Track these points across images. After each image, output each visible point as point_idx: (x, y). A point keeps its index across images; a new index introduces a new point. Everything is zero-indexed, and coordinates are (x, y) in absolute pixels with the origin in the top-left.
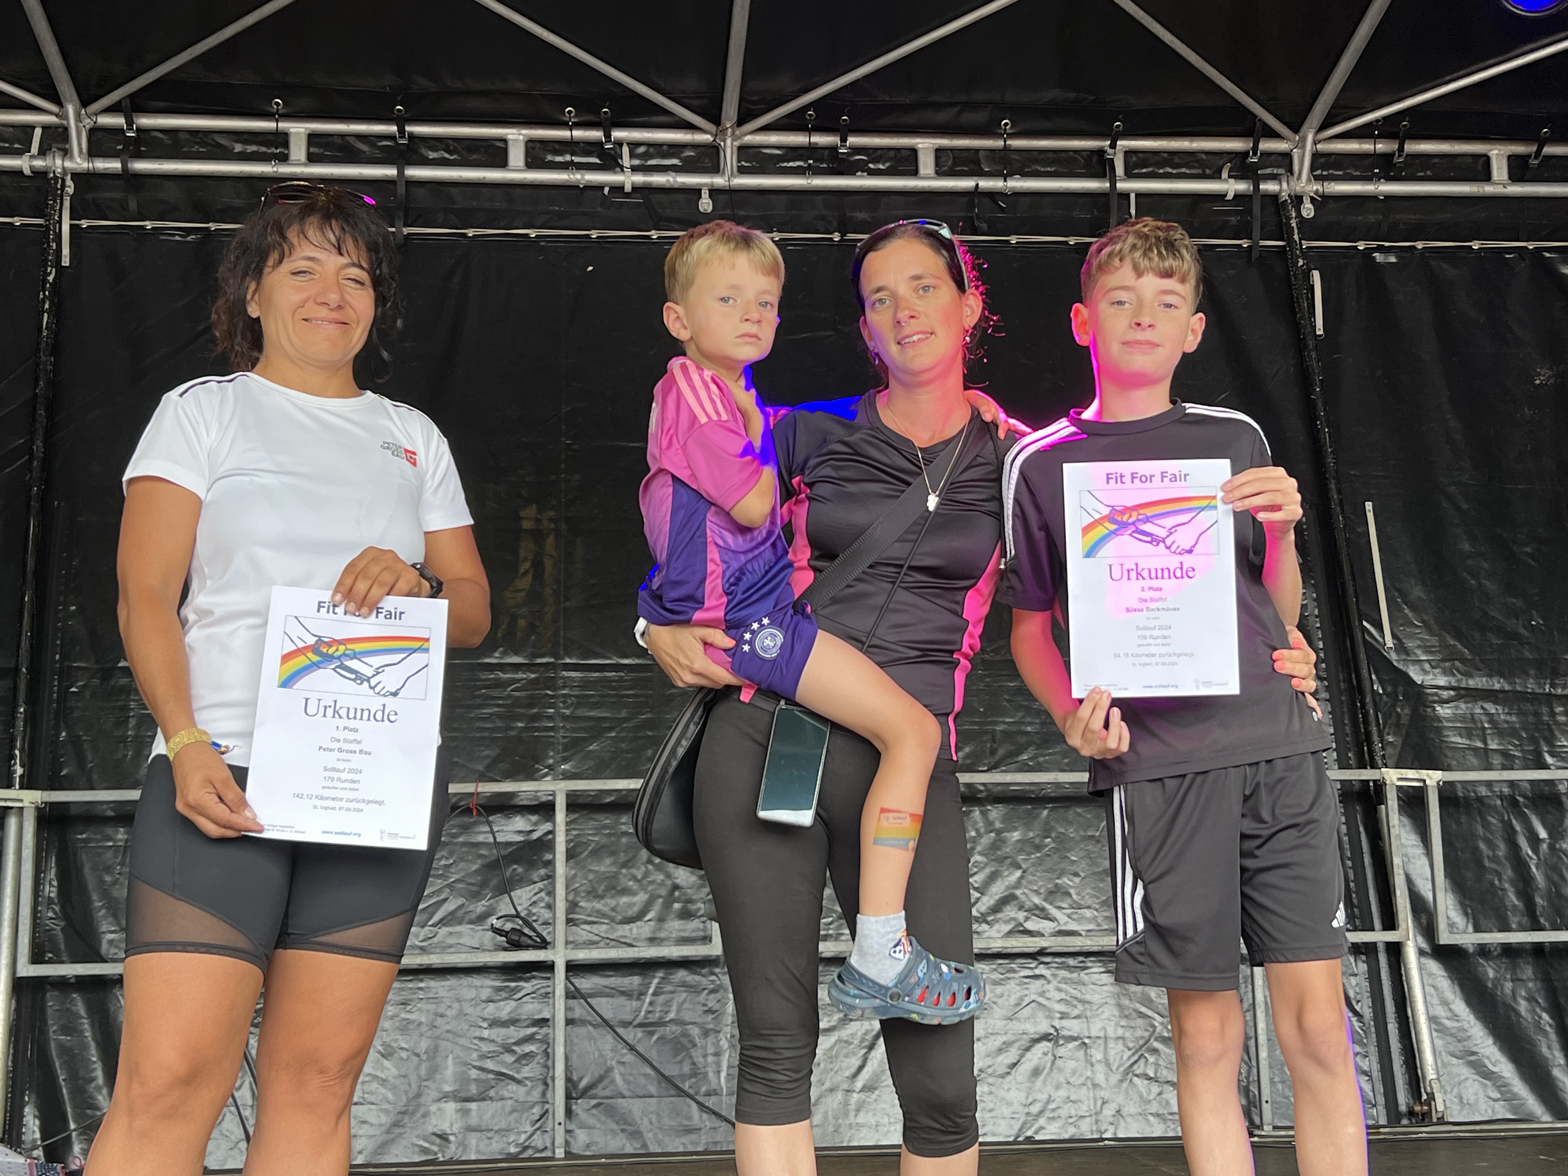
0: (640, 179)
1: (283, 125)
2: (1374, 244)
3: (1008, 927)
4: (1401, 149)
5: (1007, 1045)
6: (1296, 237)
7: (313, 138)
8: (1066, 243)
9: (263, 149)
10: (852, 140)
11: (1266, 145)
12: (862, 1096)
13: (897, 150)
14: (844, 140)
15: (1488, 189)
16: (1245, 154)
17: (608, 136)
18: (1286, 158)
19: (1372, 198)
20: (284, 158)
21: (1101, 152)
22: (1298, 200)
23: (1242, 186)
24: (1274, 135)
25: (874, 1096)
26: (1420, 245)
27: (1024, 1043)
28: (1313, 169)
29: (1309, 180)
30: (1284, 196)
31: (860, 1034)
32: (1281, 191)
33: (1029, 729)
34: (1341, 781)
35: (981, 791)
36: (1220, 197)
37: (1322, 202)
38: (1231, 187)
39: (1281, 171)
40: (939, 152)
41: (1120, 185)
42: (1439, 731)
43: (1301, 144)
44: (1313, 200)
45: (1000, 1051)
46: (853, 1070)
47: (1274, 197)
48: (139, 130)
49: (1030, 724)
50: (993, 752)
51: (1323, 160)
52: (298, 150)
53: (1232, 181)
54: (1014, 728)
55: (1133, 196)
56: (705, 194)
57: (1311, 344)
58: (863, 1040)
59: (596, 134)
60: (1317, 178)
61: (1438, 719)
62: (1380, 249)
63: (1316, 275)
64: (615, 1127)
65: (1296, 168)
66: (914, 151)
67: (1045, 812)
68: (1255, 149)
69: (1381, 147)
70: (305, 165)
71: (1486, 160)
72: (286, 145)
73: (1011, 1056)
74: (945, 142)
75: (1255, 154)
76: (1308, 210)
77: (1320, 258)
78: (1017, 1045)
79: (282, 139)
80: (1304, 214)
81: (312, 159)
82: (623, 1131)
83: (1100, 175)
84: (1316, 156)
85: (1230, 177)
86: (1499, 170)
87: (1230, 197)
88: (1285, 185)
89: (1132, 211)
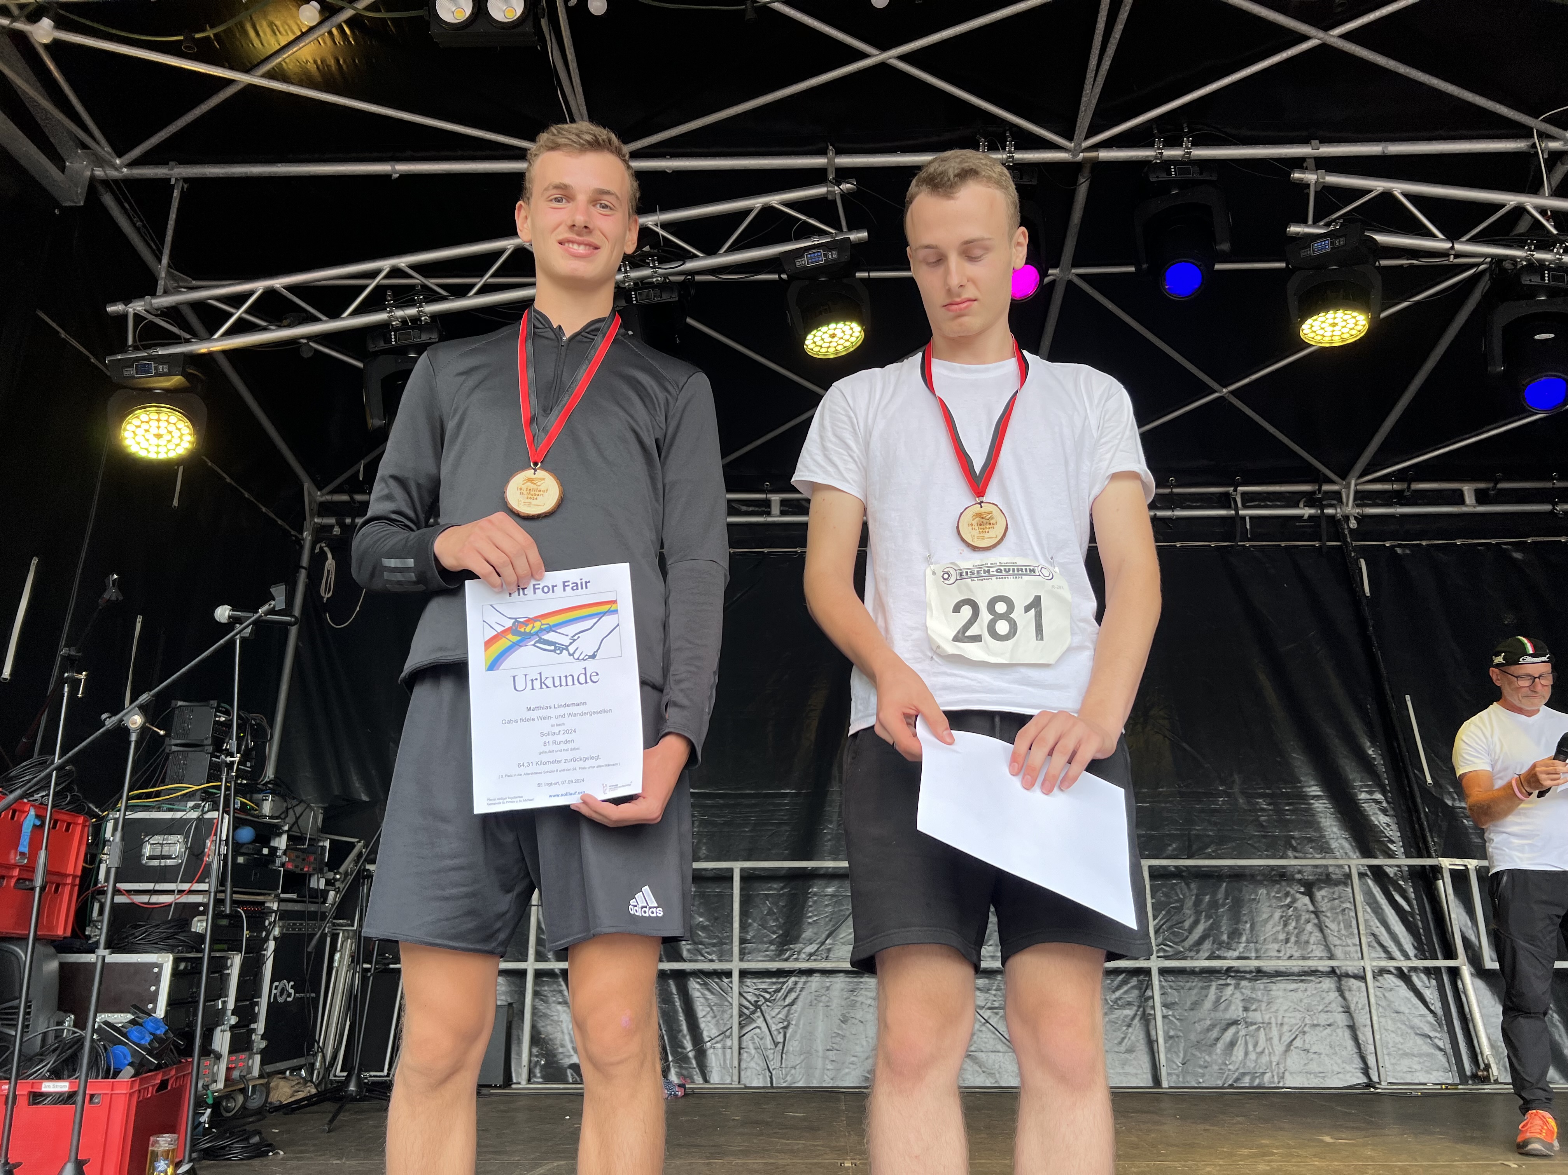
1: (769, 496)
2: (1396, 543)
3: (1207, 955)
4: (1409, 487)
5: (1213, 1026)
6: (1349, 540)
7: (783, 502)
8: (1210, 546)
9: (757, 509)
11: (1326, 487)
12: (1127, 1055)
15: (1464, 509)
16: (1314, 493)
18: (1337, 495)
19: (1392, 516)
20: (769, 514)
21: (1227, 494)
22: (1347, 518)
23: (1312, 511)
24: (1331, 482)
25: (1133, 1056)
26: (1424, 543)
27: (1223, 1025)
28: (1355, 500)
29: (1353, 507)
30: (1339, 516)
31: (1122, 1017)
32: (1336, 513)
33: (1211, 833)
34: (1408, 866)
35: (1183, 871)
36: (1300, 518)
37: (1361, 519)
38: (1307, 512)
39: (1335, 502)
41: (1241, 512)
42: (1467, 835)
43: (1348, 486)
44: (1356, 518)
45: (1208, 1030)
46: (1119, 1040)
47: (1332, 517)
49: (1211, 830)
50: (1190, 846)
51: (1360, 495)
52: (776, 509)
53: (1307, 508)
54: (1201, 833)
55: (1247, 518)
57: (1364, 602)
58: (1124, 1021)
60: (1358, 506)
61: (1465, 827)
62: (1400, 546)
63: (1363, 563)
64: (980, 1071)
65: (1344, 500)
67: (1224, 884)
68: (1320, 490)
69: (1396, 486)
70: (779, 516)
71: (1460, 493)
72: (769, 506)
73: (1215, 1034)
75: (1320, 492)
76: (1353, 524)
77: (1364, 552)
78: (1218, 1027)
79: (767, 503)
80: (1351, 526)
81: (783, 513)
82: (984, 1072)
83: (1229, 507)
84: (1357, 492)
85: (1305, 506)
86: (1470, 498)
87: (1306, 517)
88: (1339, 510)
89: (1248, 527)
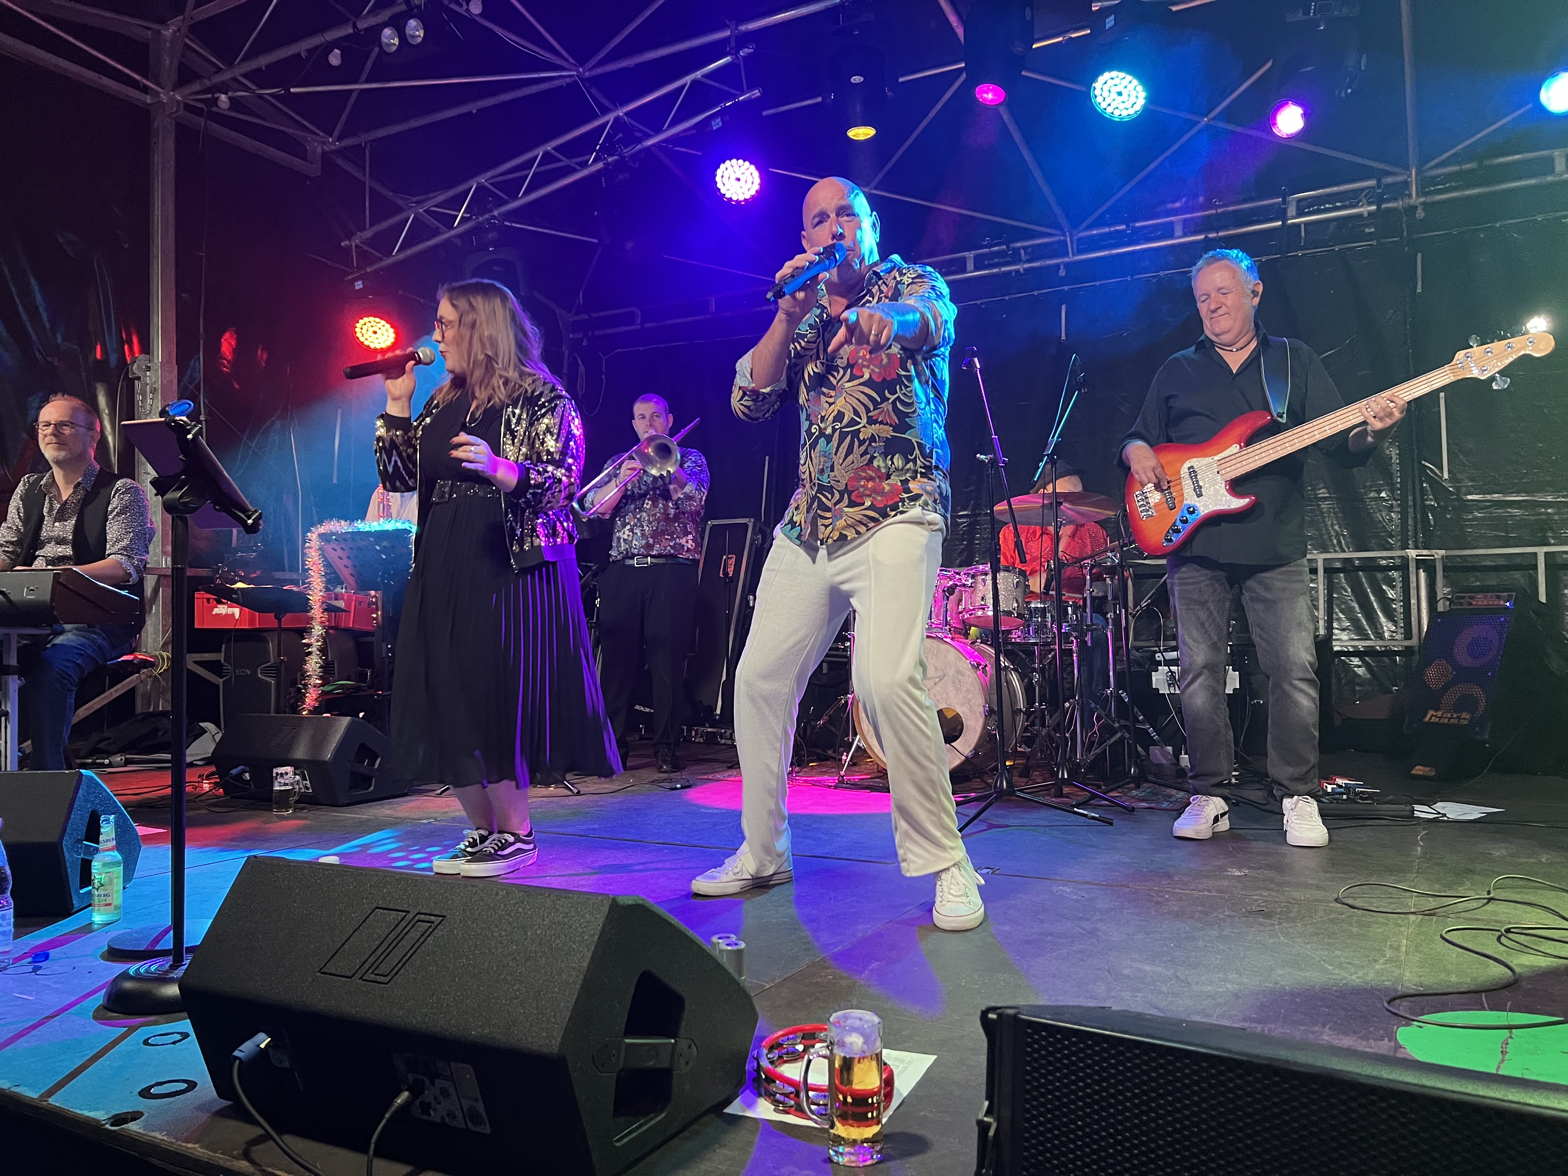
0: (1026, 266)
4: (1482, 165)
10: (1134, 225)
11: (1387, 180)
13: (1165, 224)
15: (1551, 179)
16: (1374, 188)
17: (1009, 247)
18: (1397, 187)
22: (1414, 208)
23: (1373, 208)
24: (1391, 174)
28: (1419, 189)
29: (1418, 196)
30: (1401, 208)
32: (1399, 206)
36: (1359, 216)
37: (1428, 208)
38: (1365, 209)
39: (1398, 194)
40: (1186, 222)
41: (1291, 222)
43: (1410, 176)
44: (1422, 207)
47: (1393, 211)
51: (1427, 182)
53: (1366, 206)
55: (1303, 226)
56: (1062, 267)
57: (1412, 299)
59: (1003, 247)
60: (1425, 194)
63: (1419, 258)
66: (1172, 224)
68: (1379, 184)
69: (1465, 167)
71: (1551, 159)
74: (1187, 216)
75: (1380, 187)
76: (1420, 214)
77: (1424, 244)
80: (1417, 217)
84: (1419, 181)
85: (1364, 203)
86: (1560, 165)
87: (1366, 215)
88: (1401, 202)
89: (1303, 234)
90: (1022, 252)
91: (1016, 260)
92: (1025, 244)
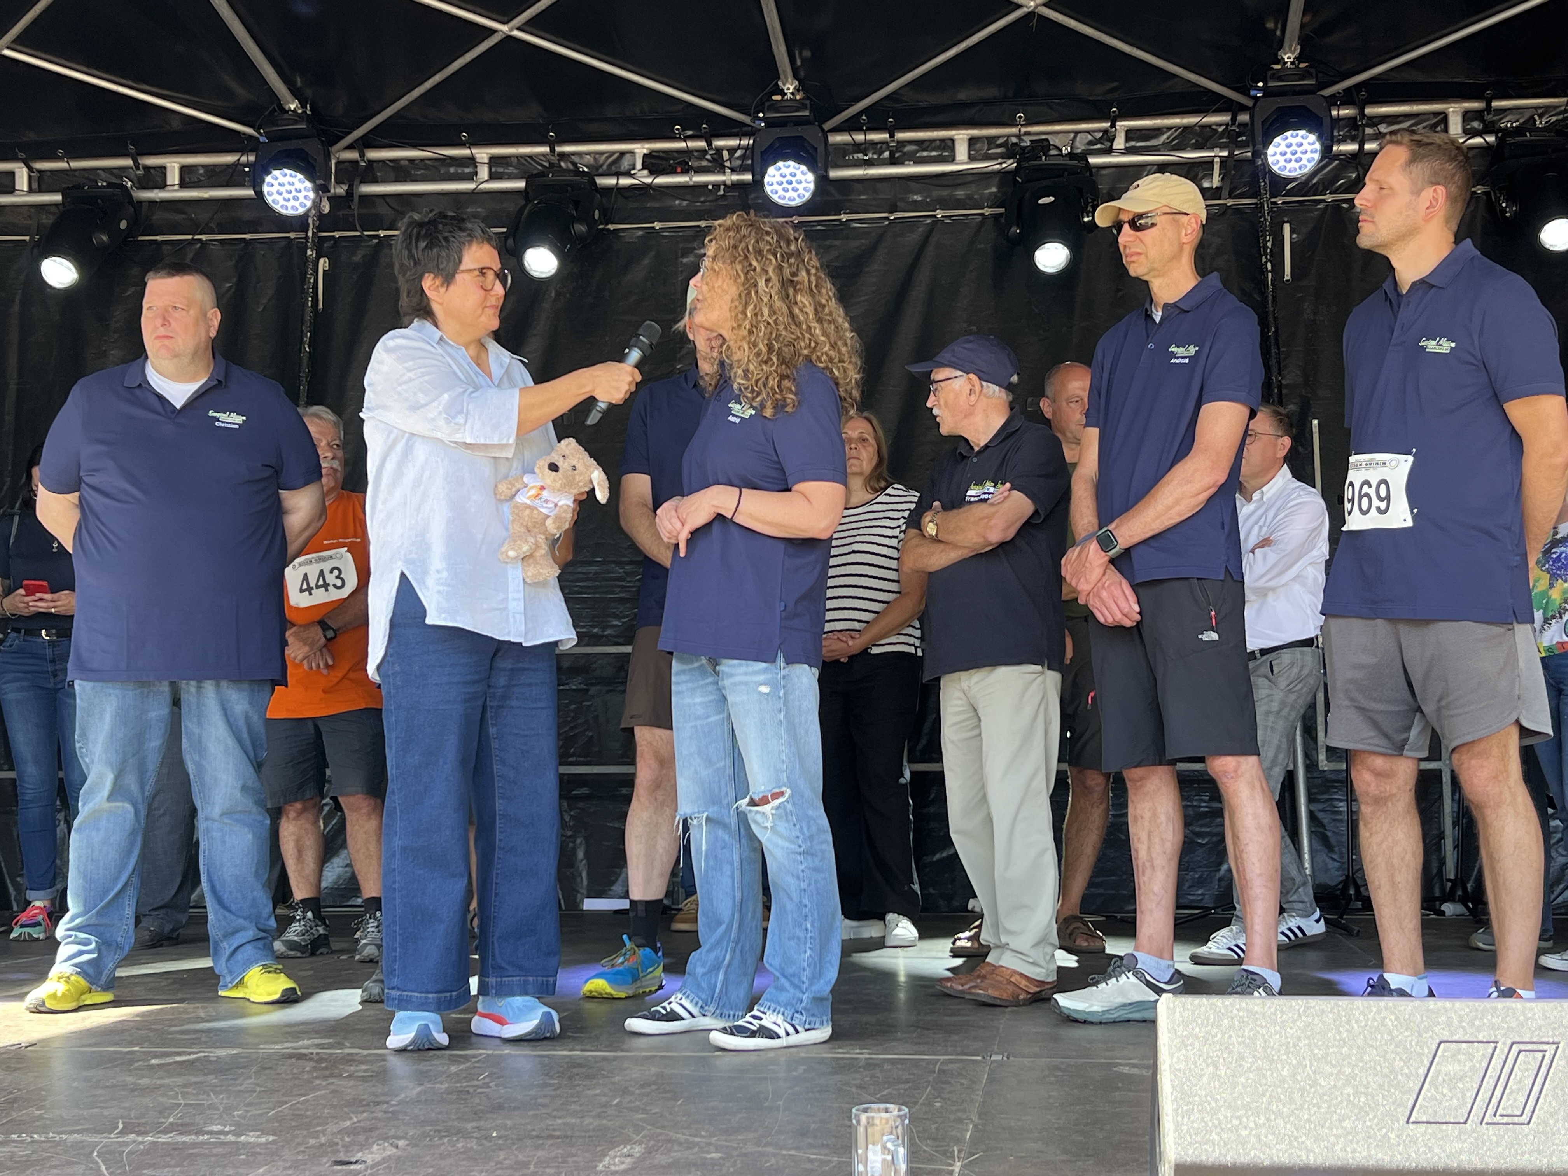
0: (735, 177)
1: (470, 151)
4: (1362, 113)
7: (494, 160)
10: (901, 136)
11: (1244, 117)
13: (943, 140)
14: (892, 136)
17: (709, 144)
23: (1225, 153)
40: (972, 141)
48: (371, 162)
52: (483, 171)
53: (1217, 149)
59: (702, 144)
63: (1287, 228)
66: (953, 141)
68: (1234, 121)
69: (1348, 112)
70: (488, 182)
71: (1443, 116)
72: (474, 166)
74: (975, 132)
75: (1233, 125)
77: (1292, 212)
81: (493, 177)
83: (1106, 152)
85: (1216, 146)
86: (1455, 125)
90: (725, 154)
91: (718, 165)
92: (733, 142)
